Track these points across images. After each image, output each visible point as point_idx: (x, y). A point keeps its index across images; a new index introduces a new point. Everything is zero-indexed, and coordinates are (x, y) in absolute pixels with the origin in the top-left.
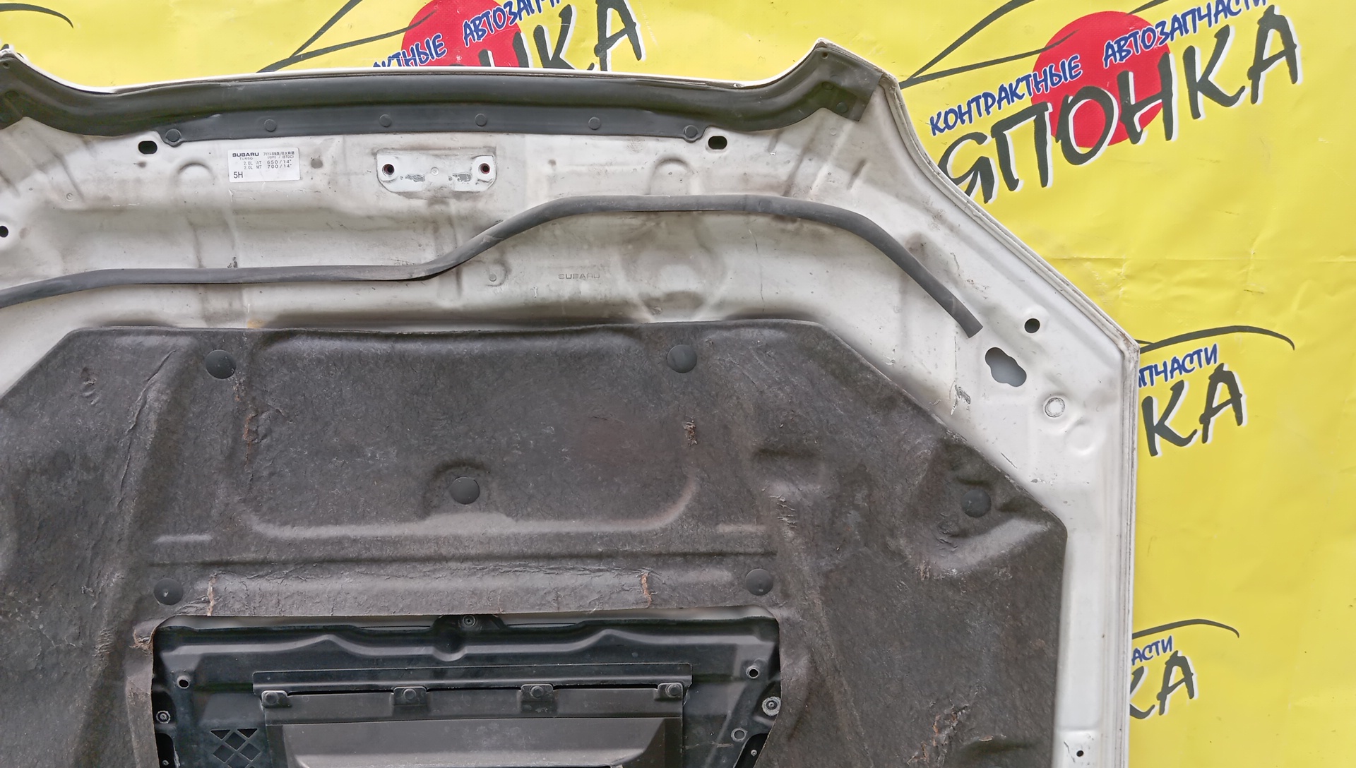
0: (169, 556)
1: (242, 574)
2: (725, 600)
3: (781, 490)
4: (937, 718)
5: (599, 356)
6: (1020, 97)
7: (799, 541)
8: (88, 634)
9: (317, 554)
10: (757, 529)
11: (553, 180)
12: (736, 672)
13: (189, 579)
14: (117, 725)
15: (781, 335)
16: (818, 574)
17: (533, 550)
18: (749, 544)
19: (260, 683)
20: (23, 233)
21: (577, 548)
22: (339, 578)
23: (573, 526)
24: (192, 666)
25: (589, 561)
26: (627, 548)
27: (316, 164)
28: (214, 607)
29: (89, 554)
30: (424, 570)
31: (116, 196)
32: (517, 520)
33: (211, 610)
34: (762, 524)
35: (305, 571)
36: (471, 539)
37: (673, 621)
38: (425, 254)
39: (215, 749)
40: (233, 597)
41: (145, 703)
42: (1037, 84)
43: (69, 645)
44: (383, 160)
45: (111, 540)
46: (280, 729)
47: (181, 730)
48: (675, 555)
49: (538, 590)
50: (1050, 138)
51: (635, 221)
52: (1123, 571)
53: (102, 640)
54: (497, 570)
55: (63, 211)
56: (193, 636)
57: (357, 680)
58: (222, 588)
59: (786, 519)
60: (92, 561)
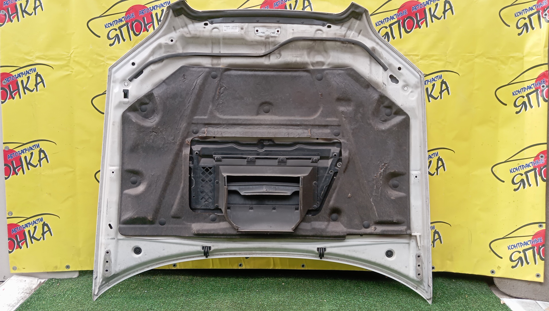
0: (197, 121)
1: (212, 127)
2: (329, 137)
3: (342, 109)
4: (380, 166)
5: (300, 77)
6: (395, 19)
7: (346, 121)
8: (176, 139)
9: (231, 122)
10: (336, 119)
11: (293, 33)
12: (331, 156)
13: (201, 127)
14: (179, 164)
15: (342, 72)
16: (351, 130)
17: (283, 123)
18: (334, 123)
19: (215, 155)
20: (176, 41)
21: (293, 123)
22: (236, 129)
23: (292, 118)
24: (199, 150)
25: (296, 126)
26: (305, 123)
27: (242, 29)
28: (206, 134)
29: (179, 119)
30: (257, 127)
31: (198, 34)
32: (279, 117)
33: (205, 136)
34: (338, 118)
35: (228, 126)
36: (268, 120)
38: (262, 52)
39: (202, 172)
40: (211, 132)
41: (187, 158)
42: (398, 16)
43: (171, 141)
44: (256, 29)
45: (184, 116)
46: (219, 167)
47: (194, 166)
48: (317, 125)
49: (283, 132)
50: (401, 28)
51: (310, 43)
52: (424, 131)
53: (179, 140)
54: (274, 128)
55: (186, 37)
56: (199, 142)
57: (238, 155)
58: (208, 130)
59: (343, 116)
60: (179, 121)
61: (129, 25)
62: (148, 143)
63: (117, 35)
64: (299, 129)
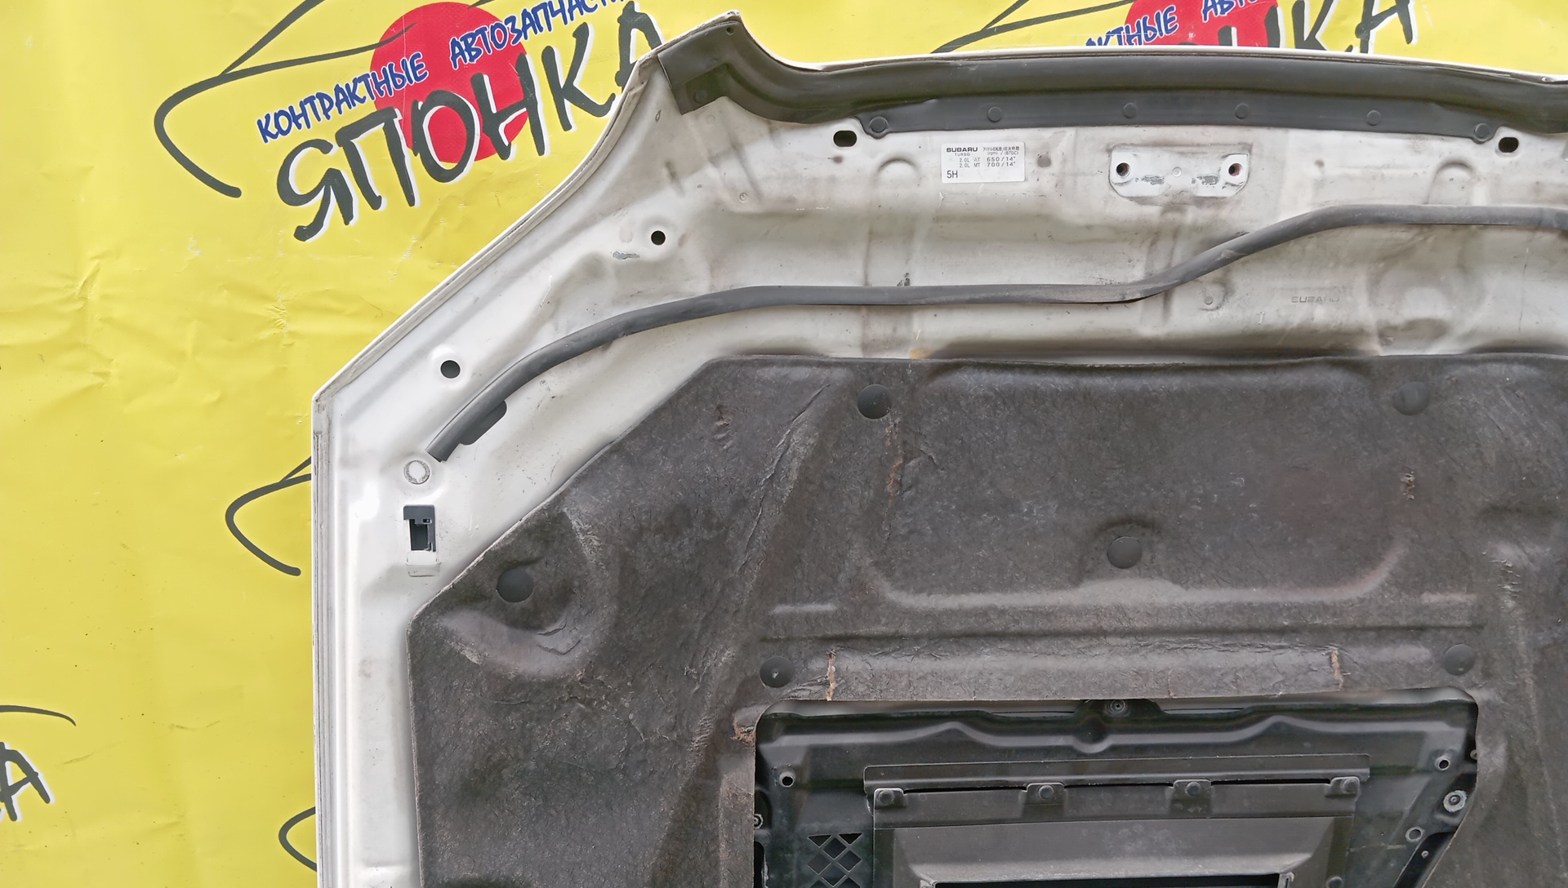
0: (785, 630)
1: (862, 651)
2: (1421, 681)
3: (1507, 553)
5: (1314, 394)
7: (1519, 612)
8: (685, 723)
9: (957, 627)
10: (1468, 599)
11: (1319, 184)
12: (1422, 764)
13: (803, 656)
14: (701, 833)
15: (1533, 372)
16: (1534, 649)
17: (1209, 624)
18: (1456, 616)
19: (872, 779)
20: (682, 241)
21: (1260, 621)
22: (979, 656)
23: (1254, 595)
24: (798, 761)
25: (1268, 637)
26: (1318, 621)
27: (1044, 162)
28: (836, 690)
29: (698, 627)
30: (1079, 646)
31: (803, 196)
32: (1187, 588)
33: (831, 694)
34: (1472, 592)
35: (939, 646)
36: (1136, 610)
37: (1356, 706)
38: (1133, 271)
39: (812, 857)
40: (856, 678)
41: (746, 805)
43: (661, 737)
44: (1118, 158)
45: (726, 611)
46: (891, 834)
47: (776, 837)
48: (1369, 629)
49: (1213, 670)
51: (1403, 235)
53: (701, 730)
54: (1163, 646)
55: (732, 215)
56: (795, 725)
57: (983, 776)
58: (844, 667)
59: (1508, 587)
60: (700, 637)
61: (396, 121)
62: (551, 755)
63: (332, 178)
64: (1282, 647)
